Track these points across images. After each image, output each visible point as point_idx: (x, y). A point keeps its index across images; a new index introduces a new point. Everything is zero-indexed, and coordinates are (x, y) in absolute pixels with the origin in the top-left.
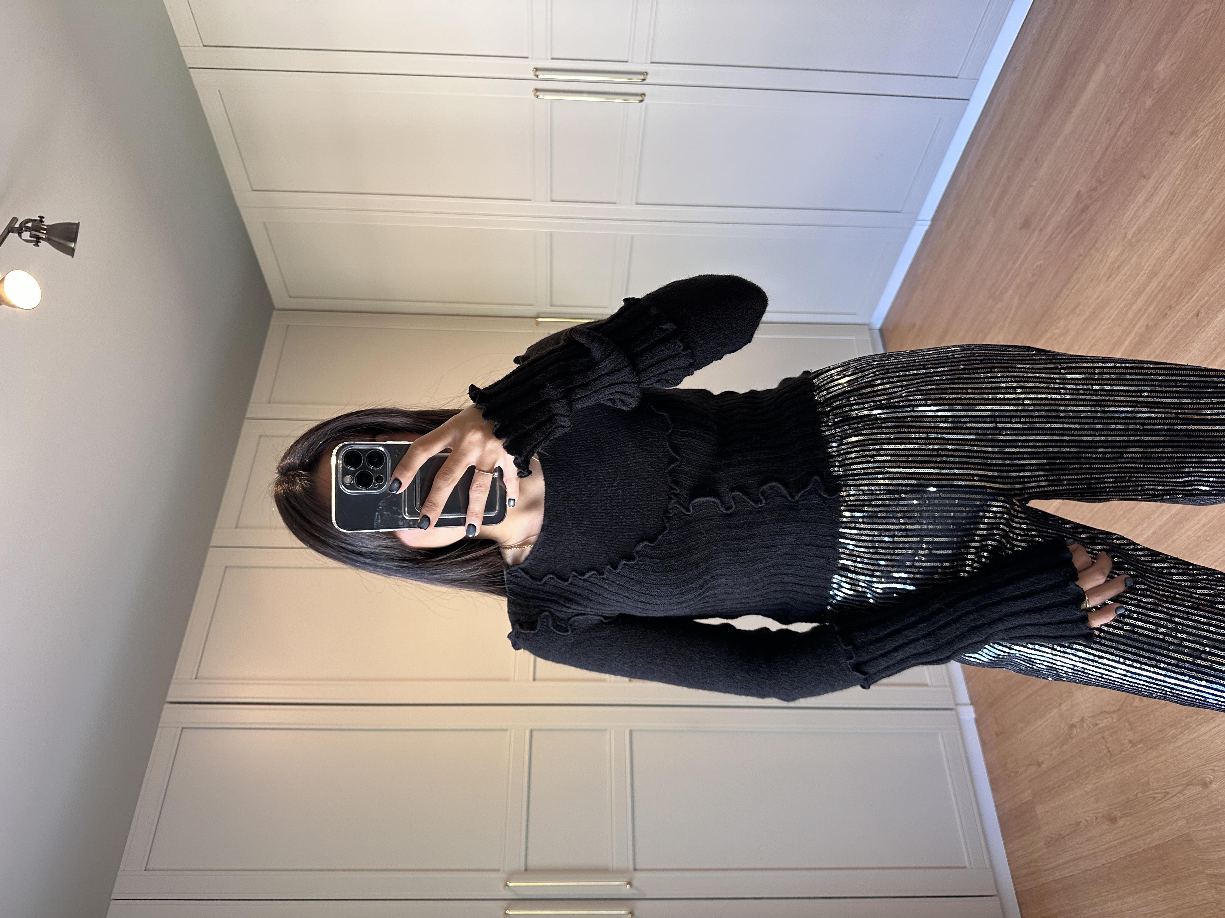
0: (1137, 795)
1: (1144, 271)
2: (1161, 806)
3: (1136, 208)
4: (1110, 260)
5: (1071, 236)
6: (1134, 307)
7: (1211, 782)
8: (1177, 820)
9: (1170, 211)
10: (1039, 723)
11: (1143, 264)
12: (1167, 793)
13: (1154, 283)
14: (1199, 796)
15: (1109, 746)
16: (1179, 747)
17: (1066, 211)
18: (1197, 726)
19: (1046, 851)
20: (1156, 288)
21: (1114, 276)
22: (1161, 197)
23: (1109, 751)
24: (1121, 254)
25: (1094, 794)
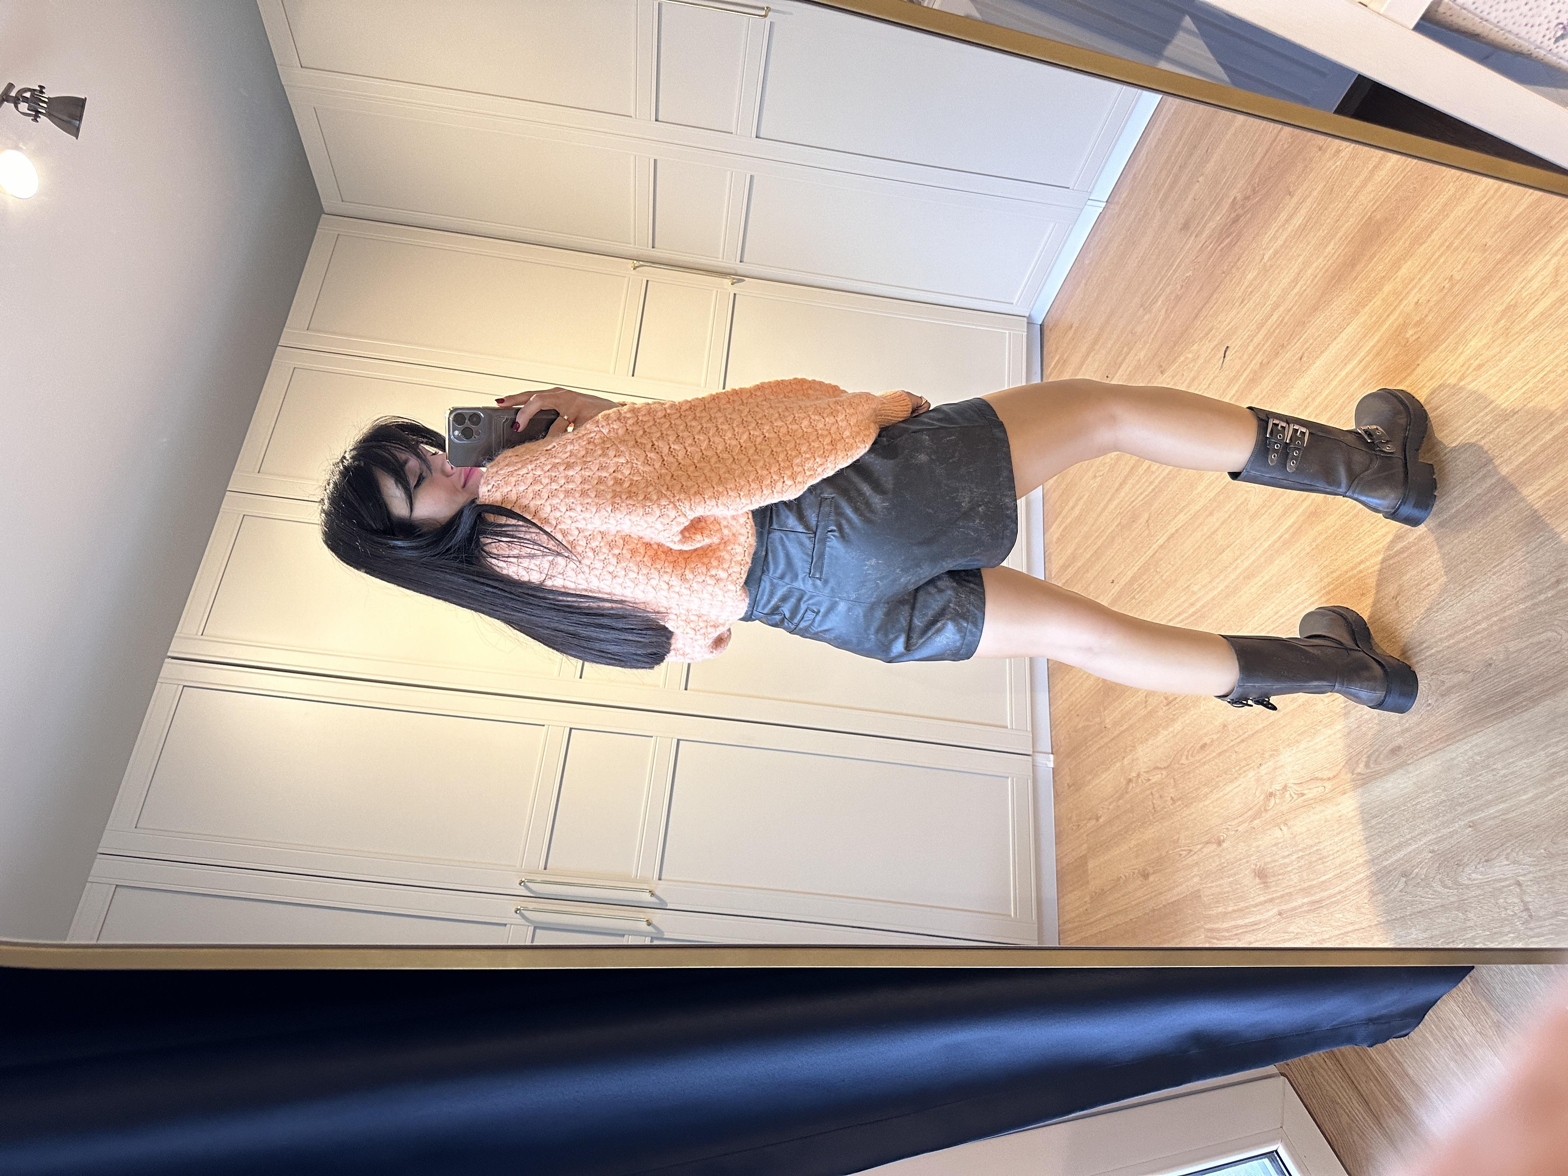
0: (1167, 852)
1: (1269, 302)
2: (1185, 863)
3: (1276, 228)
4: (1246, 283)
5: (1219, 248)
6: (1255, 340)
7: (1223, 841)
8: (1193, 876)
9: (1301, 238)
10: (1104, 776)
11: (1271, 292)
12: (1191, 851)
13: (1275, 317)
14: (1212, 854)
15: (1155, 802)
16: (1207, 806)
17: (1221, 218)
18: (1224, 785)
19: (1089, 905)
20: (1276, 322)
21: (1245, 302)
22: (1298, 220)
23: (1154, 808)
24: (1255, 279)
25: (1135, 849)
